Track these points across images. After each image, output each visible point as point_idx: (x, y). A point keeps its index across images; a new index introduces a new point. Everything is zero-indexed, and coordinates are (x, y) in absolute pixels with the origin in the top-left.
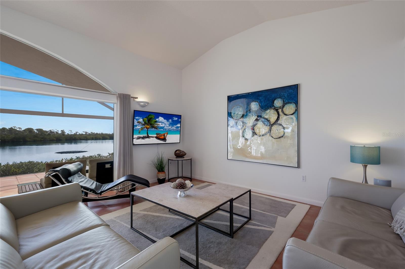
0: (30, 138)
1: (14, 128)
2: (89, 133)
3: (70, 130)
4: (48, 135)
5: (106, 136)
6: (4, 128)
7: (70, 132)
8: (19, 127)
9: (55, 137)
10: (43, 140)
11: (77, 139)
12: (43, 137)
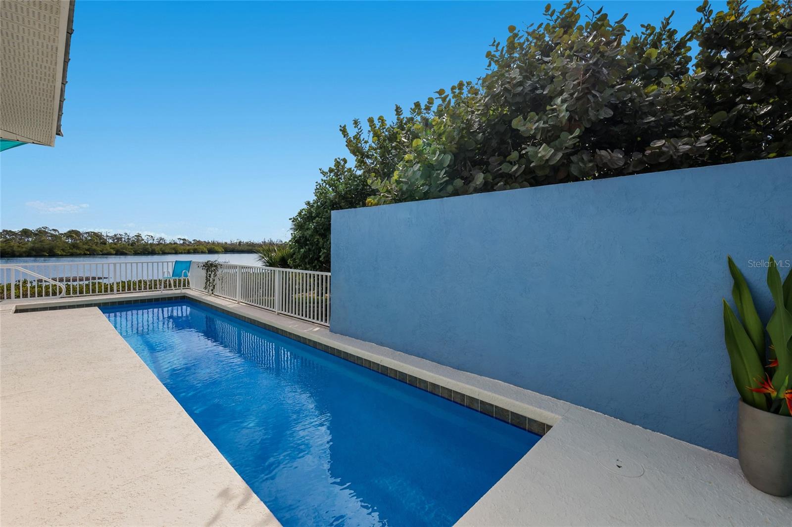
0: (63, 250)
1: (43, 229)
2: (190, 241)
3: (149, 236)
4: (101, 243)
5: (216, 248)
6: (26, 229)
7: (150, 238)
8: (55, 228)
9: (113, 249)
10: (88, 253)
11: (157, 252)
12: (89, 247)
